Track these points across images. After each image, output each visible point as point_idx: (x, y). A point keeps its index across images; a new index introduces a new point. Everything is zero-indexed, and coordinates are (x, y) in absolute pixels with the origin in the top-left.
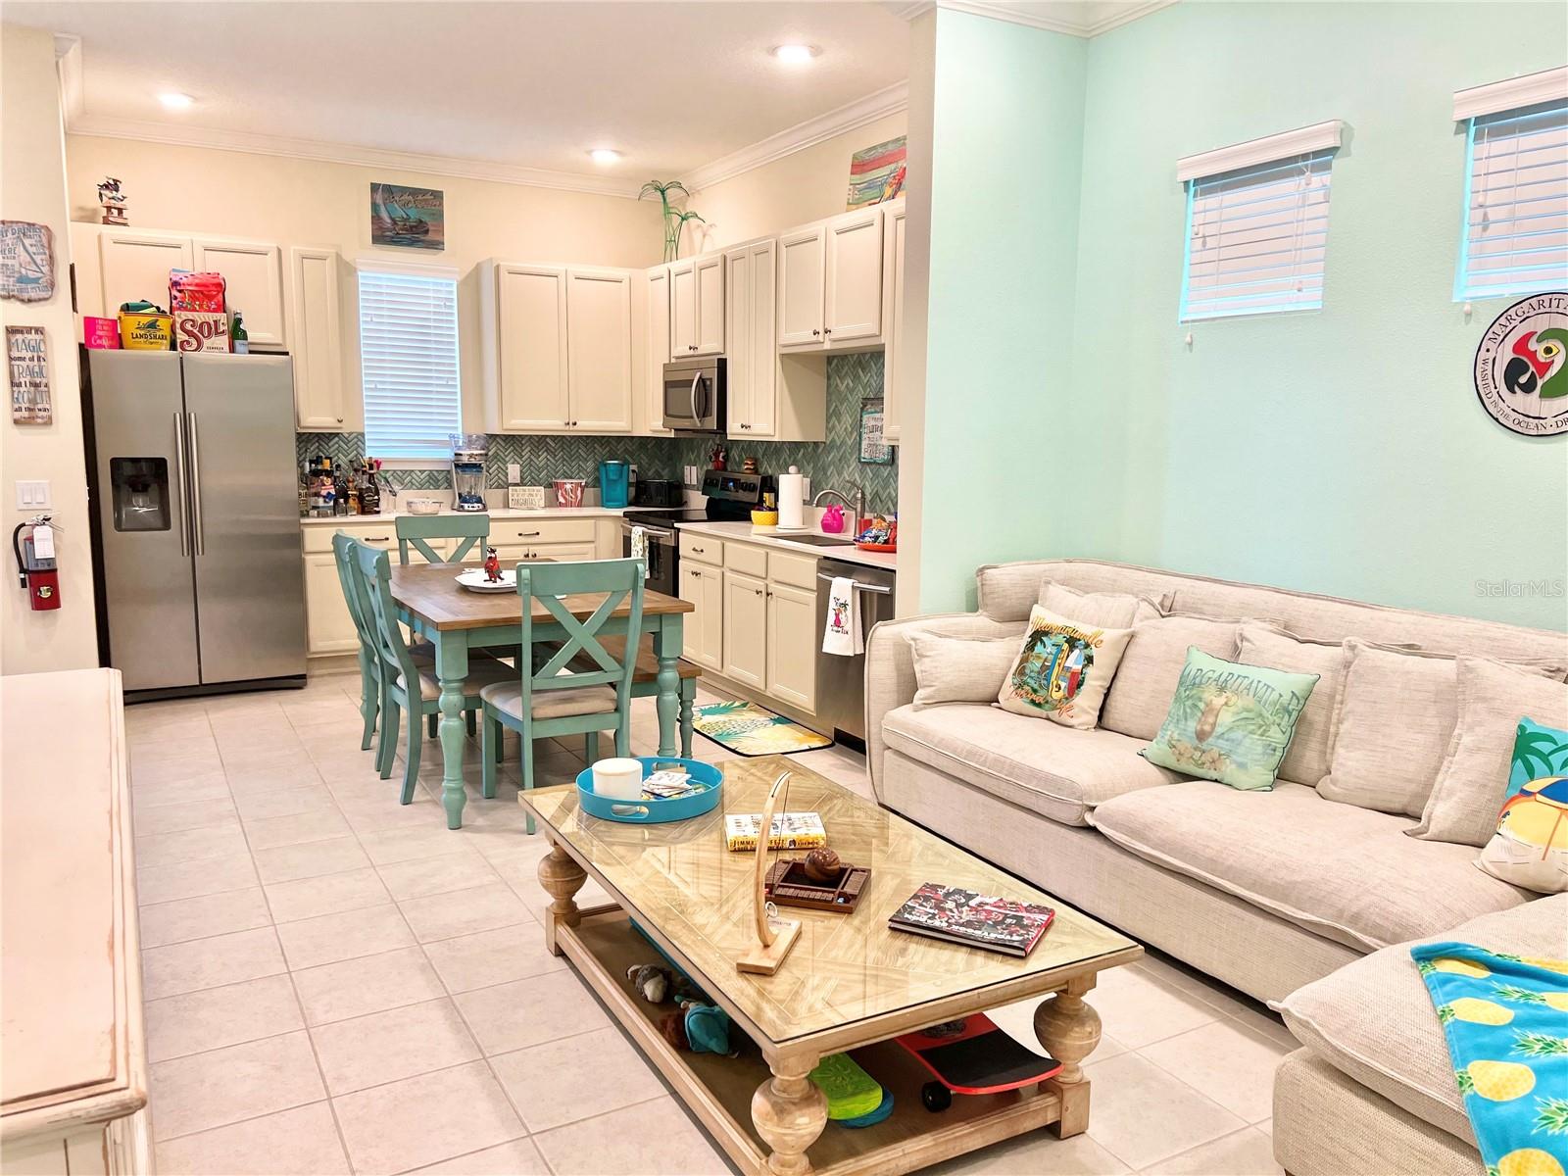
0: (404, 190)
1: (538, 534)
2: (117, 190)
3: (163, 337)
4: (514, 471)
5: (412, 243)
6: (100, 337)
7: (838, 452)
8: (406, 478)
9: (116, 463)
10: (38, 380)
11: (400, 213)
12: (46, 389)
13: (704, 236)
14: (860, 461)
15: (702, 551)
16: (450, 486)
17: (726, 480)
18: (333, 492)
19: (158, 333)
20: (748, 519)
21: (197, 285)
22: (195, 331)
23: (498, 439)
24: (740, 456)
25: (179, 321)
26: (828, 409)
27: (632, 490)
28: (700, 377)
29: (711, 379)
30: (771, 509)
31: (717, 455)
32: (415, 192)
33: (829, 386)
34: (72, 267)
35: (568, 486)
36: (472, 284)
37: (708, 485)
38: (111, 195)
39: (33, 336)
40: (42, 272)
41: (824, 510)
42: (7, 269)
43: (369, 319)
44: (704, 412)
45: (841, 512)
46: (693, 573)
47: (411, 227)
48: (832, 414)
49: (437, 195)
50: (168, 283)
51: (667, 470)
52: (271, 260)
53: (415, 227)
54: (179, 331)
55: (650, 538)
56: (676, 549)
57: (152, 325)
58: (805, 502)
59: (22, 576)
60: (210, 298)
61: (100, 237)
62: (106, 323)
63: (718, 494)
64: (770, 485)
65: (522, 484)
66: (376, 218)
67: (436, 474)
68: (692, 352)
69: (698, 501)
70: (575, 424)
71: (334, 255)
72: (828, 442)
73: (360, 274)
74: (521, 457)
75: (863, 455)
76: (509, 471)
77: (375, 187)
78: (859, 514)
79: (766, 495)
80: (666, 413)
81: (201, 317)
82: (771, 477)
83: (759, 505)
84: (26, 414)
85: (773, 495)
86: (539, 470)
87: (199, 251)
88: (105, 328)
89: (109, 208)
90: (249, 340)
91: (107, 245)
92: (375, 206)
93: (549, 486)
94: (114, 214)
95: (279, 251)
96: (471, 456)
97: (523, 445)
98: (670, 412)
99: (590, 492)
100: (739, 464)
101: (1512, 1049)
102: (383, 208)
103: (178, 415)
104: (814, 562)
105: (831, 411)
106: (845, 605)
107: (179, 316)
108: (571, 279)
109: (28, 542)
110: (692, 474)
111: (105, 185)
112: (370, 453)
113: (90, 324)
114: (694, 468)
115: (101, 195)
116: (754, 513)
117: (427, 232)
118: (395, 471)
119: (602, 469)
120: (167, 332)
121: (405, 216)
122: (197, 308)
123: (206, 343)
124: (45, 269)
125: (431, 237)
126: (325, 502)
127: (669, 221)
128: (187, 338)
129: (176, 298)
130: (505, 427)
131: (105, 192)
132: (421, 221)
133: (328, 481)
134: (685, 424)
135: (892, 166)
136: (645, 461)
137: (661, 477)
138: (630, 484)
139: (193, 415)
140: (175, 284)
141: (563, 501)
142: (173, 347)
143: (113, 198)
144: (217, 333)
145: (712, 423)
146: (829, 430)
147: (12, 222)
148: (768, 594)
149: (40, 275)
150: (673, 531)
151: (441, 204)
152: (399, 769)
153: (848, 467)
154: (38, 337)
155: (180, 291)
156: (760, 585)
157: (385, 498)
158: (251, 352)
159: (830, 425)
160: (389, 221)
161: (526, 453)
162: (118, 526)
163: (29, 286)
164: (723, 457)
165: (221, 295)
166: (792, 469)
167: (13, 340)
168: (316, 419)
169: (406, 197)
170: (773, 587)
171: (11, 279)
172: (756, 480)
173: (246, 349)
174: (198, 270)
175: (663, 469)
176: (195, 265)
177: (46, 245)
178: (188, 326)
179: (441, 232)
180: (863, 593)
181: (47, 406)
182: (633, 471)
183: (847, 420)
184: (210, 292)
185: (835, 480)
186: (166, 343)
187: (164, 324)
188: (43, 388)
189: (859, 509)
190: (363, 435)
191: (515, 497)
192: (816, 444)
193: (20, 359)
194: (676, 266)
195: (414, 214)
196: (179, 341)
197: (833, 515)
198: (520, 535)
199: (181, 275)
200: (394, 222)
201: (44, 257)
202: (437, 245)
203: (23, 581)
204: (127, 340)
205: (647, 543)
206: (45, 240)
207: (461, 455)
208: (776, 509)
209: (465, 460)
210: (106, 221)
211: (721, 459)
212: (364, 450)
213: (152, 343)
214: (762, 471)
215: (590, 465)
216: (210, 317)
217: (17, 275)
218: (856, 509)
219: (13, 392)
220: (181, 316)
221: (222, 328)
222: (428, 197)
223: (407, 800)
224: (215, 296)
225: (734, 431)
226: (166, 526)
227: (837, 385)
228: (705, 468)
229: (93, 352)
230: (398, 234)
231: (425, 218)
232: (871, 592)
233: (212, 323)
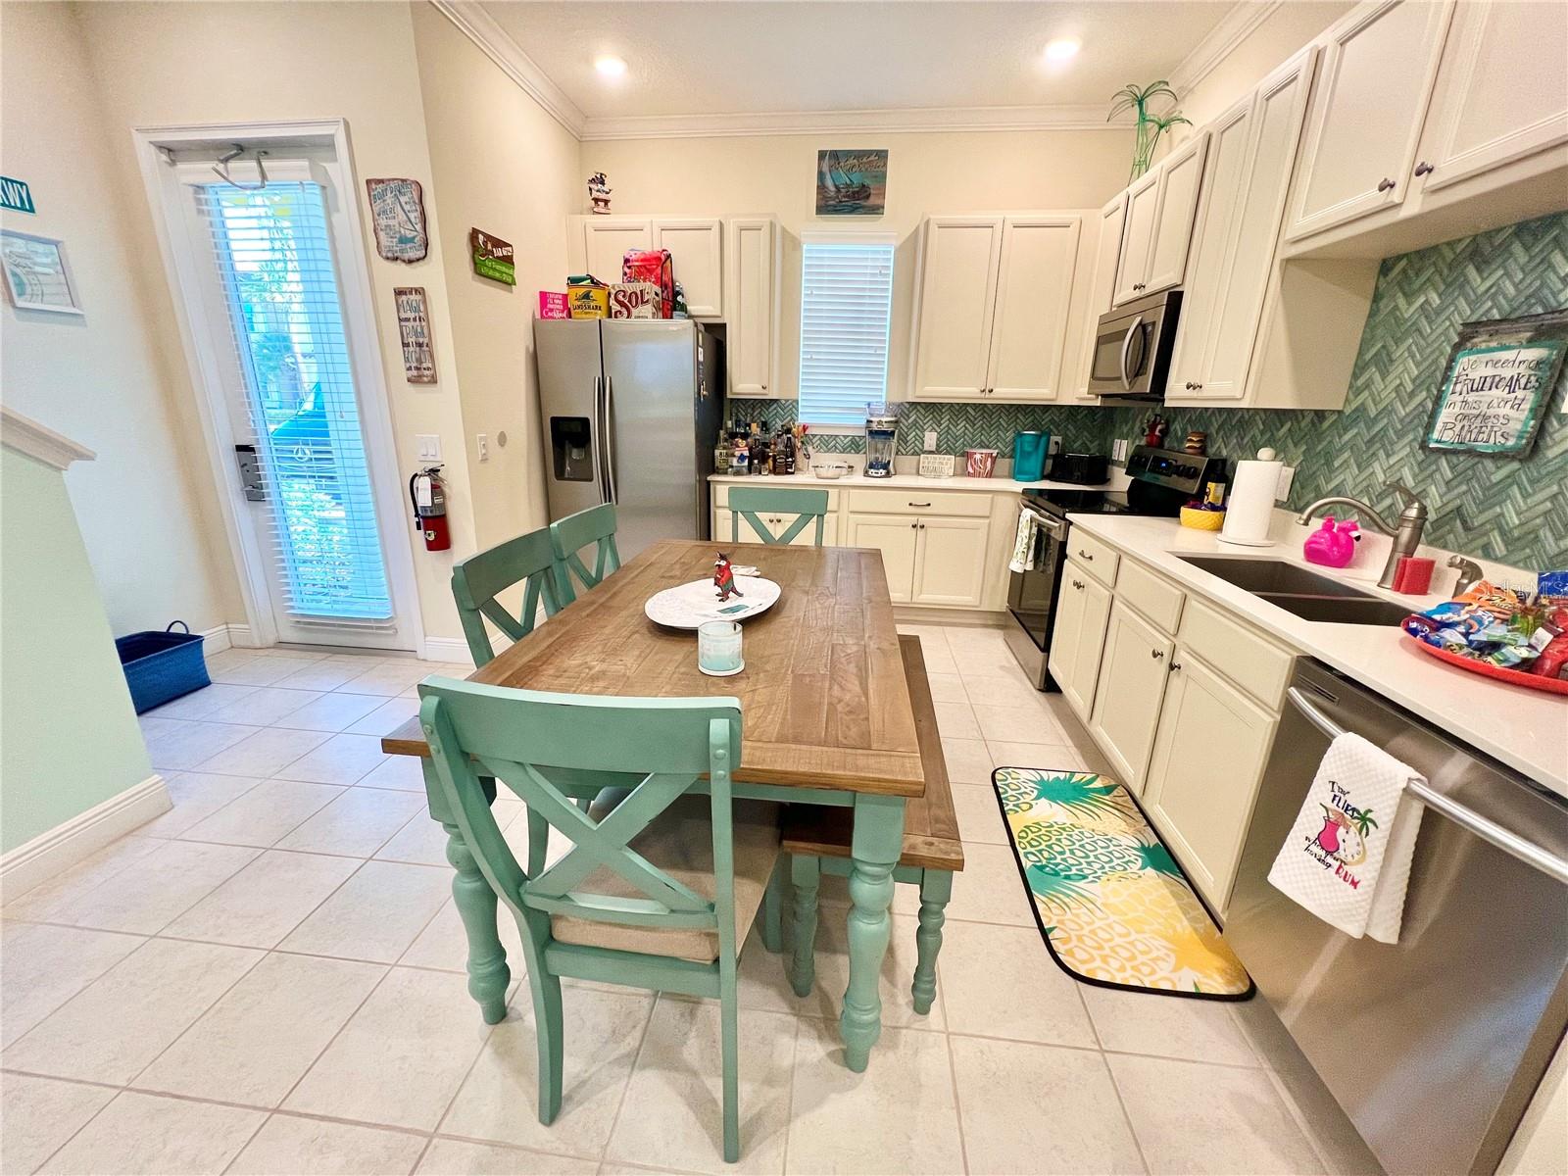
0: (848, 154)
1: (929, 505)
3: (598, 308)
4: (931, 439)
5: (853, 210)
6: (551, 310)
7: (1369, 429)
8: (829, 443)
9: (557, 422)
10: (421, 340)
11: (844, 179)
12: (427, 349)
14: (1424, 446)
15: (1091, 558)
16: (864, 452)
17: (1158, 460)
18: (746, 453)
19: (592, 304)
20: (1176, 514)
21: (642, 260)
22: (626, 301)
23: (919, 407)
24: (1184, 430)
25: (615, 293)
26: (1360, 354)
27: (1050, 462)
28: (1140, 323)
29: (1154, 324)
30: (1213, 508)
31: (1153, 427)
32: (860, 154)
33: (1372, 315)
35: (978, 457)
36: (908, 251)
37: (1134, 465)
38: (595, 188)
39: (414, 297)
40: (416, 231)
41: (1317, 524)
42: (391, 230)
43: (810, 292)
44: (1138, 371)
45: (1354, 534)
46: (1076, 584)
47: (854, 193)
48: (1371, 359)
49: (883, 155)
50: (622, 261)
51: (1096, 443)
52: (714, 233)
53: (858, 192)
54: (613, 302)
55: (1040, 527)
56: (1063, 545)
57: (587, 296)
58: (1278, 504)
59: (417, 519)
60: (651, 271)
61: (585, 227)
62: (557, 296)
63: (1147, 477)
64: (1222, 473)
65: (938, 451)
66: (822, 188)
67: (854, 439)
68: (1137, 294)
69: (1121, 482)
70: (991, 391)
71: (768, 224)
72: (1348, 411)
73: (805, 247)
74: (939, 424)
75: (1435, 435)
76: (925, 439)
77: (822, 155)
78: (1401, 548)
79: (1211, 486)
80: (1093, 376)
81: (633, 288)
82: (1224, 461)
83: (1197, 500)
84: (415, 373)
85: (1222, 486)
86: (956, 439)
87: (657, 231)
88: (557, 301)
89: (596, 200)
90: (691, 312)
91: (590, 231)
92: (821, 175)
93: (962, 455)
94: (600, 205)
95: (721, 225)
96: (880, 423)
97: (943, 413)
98: (1099, 373)
99: (1005, 464)
100: (1181, 441)
102: (828, 176)
103: (598, 379)
104: (1284, 661)
105: (1368, 357)
106: (1364, 820)
108: (1009, 227)
110: (1122, 450)
111: (593, 179)
112: (801, 420)
113: (545, 298)
114: (1125, 442)
115: (590, 189)
116: (1184, 511)
117: (868, 197)
118: (822, 436)
119: (1019, 440)
120: (602, 302)
121: (848, 182)
123: (634, 312)
124: (419, 227)
125: (873, 201)
126: (739, 462)
127: (1146, 132)
128: (619, 308)
129: (623, 273)
130: (917, 394)
131: (593, 186)
132: (864, 186)
133: (742, 443)
134: (1114, 389)
136: (1071, 433)
137: (1088, 449)
138: (1046, 456)
139: (608, 379)
140: (629, 261)
141: (970, 470)
142: (609, 317)
143: (600, 191)
145: (1146, 384)
146: (1355, 390)
147: (389, 180)
148: (1172, 667)
150: (1063, 522)
151: (885, 165)
153: (1388, 456)
154: (418, 297)
155: (630, 268)
156: (1164, 646)
159: (1360, 382)
160: (833, 189)
161: (945, 422)
162: (560, 475)
163: (408, 246)
164: (1160, 431)
166: (1265, 452)
167: (400, 302)
168: (746, 385)
169: (851, 161)
170: (1182, 658)
171: (395, 240)
172: (1202, 463)
175: (1092, 442)
176: (645, 245)
177: (418, 202)
178: (620, 297)
179: (883, 194)
181: (430, 365)
182: (1057, 443)
183: (1407, 370)
184: (652, 267)
185: (1348, 476)
186: (604, 313)
187: (598, 295)
188: (425, 348)
189: (1404, 539)
190: (798, 401)
191: (926, 464)
192: (1320, 415)
193: (408, 320)
194: (1140, 184)
195: (857, 179)
196: (614, 312)
197: (1335, 539)
198: (910, 504)
199: (634, 253)
200: (838, 190)
201: (416, 214)
202: (877, 210)
203: (418, 524)
204: (572, 311)
205: (1035, 530)
206: (417, 196)
207: (871, 422)
208: (1223, 508)
209: (875, 427)
210: (592, 212)
211: (1157, 433)
212: (796, 416)
213: (586, 313)
214: (1212, 451)
215: (1010, 435)
217: (398, 236)
218: (1396, 538)
219: (404, 352)
222: (873, 158)
224: (654, 270)
225: (1176, 393)
226: (588, 477)
227: (1396, 308)
228: (1137, 443)
229: (539, 323)
230: (840, 202)
231: (867, 182)
232: (1457, 827)
233: (639, 293)
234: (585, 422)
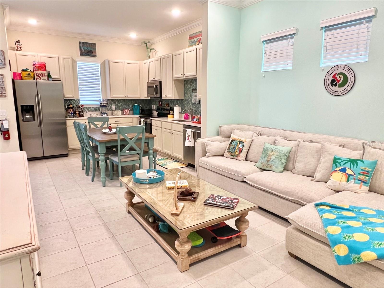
0: (87, 43)
1: (120, 121)
2: (19, 43)
3: (32, 77)
4: (114, 107)
5: (89, 55)
6: (17, 77)
7: (187, 101)
8: (89, 109)
9: (22, 106)
10: (2, 87)
11: (86, 48)
12: (4, 89)
13: (156, 54)
14: (192, 103)
15: (157, 124)
16: (99, 111)
17: (162, 108)
18: (73, 112)
19: (30, 76)
20: (167, 117)
21: (39, 65)
22: (39, 76)
23: (110, 100)
24: (165, 103)
25: (35, 73)
26: (184, 92)
27: (141, 111)
28: (156, 85)
29: (158, 86)
30: (172, 114)
31: (160, 103)
32: (89, 44)
33: (185, 87)
34: (10, 61)
35: (126, 110)
36: (103, 65)
37: (158, 109)
38: (18, 44)
41: (184, 115)
43: (80, 73)
44: (157, 93)
45: (188, 115)
46: (155, 129)
47: (89, 52)
48: (185, 93)
49: (95, 44)
50: (32, 65)
52: (57, 59)
53: (90, 52)
54: (35, 75)
55: (145, 121)
56: (151, 124)
57: (29, 74)
58: (180, 113)
59: (1, 132)
60: (42, 68)
61: (16, 54)
62: (18, 74)
63: (160, 111)
64: (172, 109)
65: (116, 110)
66: (81, 50)
67: (96, 108)
68: (153, 80)
69: (155, 113)
70: (127, 96)
71: (71, 58)
72: (185, 99)
73: (77, 62)
74: (115, 104)
76: (113, 107)
77: (80, 43)
78: (192, 115)
79: (171, 111)
80: (148, 93)
81: (41, 72)
82: (172, 107)
83: (170, 114)
85: (172, 111)
86: (119, 107)
87: (39, 57)
88: (18, 75)
89: (18, 47)
90: (52, 78)
91: (17, 55)
92: (80, 47)
93: (122, 110)
94: (19, 48)
95: (58, 57)
96: (104, 104)
97: (116, 101)
98: (149, 93)
99: (131, 111)
100: (165, 105)
101: (336, 224)
102: (82, 47)
103: (36, 95)
104: (183, 126)
105: (185, 92)
106: (190, 135)
107: (35, 72)
108: (126, 63)
109: (2, 124)
110: (154, 107)
111: (16, 42)
112: (81, 104)
113: (14, 74)
114: (154, 106)
115: (15, 44)
116: (168, 115)
117: (92, 53)
118: (87, 107)
119: (134, 106)
120: (32, 76)
122: (40, 70)
123: (42, 78)
125: (94, 54)
126: (71, 114)
127: (148, 50)
128: (37, 77)
129: (34, 68)
130: (112, 97)
131: (17, 43)
132: (91, 50)
133: (72, 110)
134: (152, 96)
135: (198, 38)
136: (143, 104)
137: (147, 108)
138: (140, 110)
139: (39, 95)
140: (34, 65)
141: (125, 113)
142: (34, 79)
143: (19, 45)
144: (44, 76)
145: (158, 95)
146: (185, 97)
148: (172, 133)
149: (2, 62)
150: (150, 120)
151: (96, 46)
152: (91, 174)
153: (189, 105)
154: (2, 77)
155: (35, 66)
156: (170, 131)
157: (85, 114)
158: (52, 80)
159: (185, 95)
160: (83, 50)
161: (116, 103)
162: (23, 120)
164: (161, 103)
165: (45, 67)
166: (177, 105)
168: (68, 95)
169: (87, 45)
170: (173, 132)
172: (169, 108)
173: (51, 80)
174: (39, 61)
175: (147, 106)
176: (39, 60)
177: (3, 55)
178: (38, 74)
179: (96, 53)
180: (194, 132)
181: (5, 93)
182: (141, 107)
183: (189, 94)
184: (42, 67)
185: (186, 108)
186: (33, 78)
187: (32, 74)
189: (192, 114)
190: (79, 99)
191: (114, 113)
192: (182, 100)
194: (149, 60)
195: (89, 49)
196: (35, 78)
197: (187, 116)
198: (116, 121)
199: (35, 63)
200: (85, 51)
201: (3, 58)
202: (95, 56)
203: (1, 134)
204: (23, 78)
205: (144, 123)
206: (3, 54)
207: (102, 103)
208: (173, 114)
209: (103, 105)
210: (17, 50)
211: (160, 104)
212: (79, 103)
213: (29, 78)
214: (170, 106)
215: (131, 106)
216: (43, 72)
218: (191, 114)
220: (36, 72)
221: (45, 75)
222: (92, 45)
223: (93, 181)
224: (44, 67)
225: (163, 97)
226: (34, 120)
228: (157, 106)
229: (16, 81)
230: (86, 53)
231: (92, 50)
232: (196, 132)
233: (43, 74)
234: (33, 106)
